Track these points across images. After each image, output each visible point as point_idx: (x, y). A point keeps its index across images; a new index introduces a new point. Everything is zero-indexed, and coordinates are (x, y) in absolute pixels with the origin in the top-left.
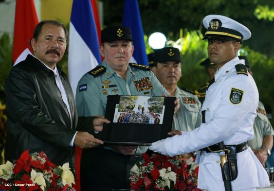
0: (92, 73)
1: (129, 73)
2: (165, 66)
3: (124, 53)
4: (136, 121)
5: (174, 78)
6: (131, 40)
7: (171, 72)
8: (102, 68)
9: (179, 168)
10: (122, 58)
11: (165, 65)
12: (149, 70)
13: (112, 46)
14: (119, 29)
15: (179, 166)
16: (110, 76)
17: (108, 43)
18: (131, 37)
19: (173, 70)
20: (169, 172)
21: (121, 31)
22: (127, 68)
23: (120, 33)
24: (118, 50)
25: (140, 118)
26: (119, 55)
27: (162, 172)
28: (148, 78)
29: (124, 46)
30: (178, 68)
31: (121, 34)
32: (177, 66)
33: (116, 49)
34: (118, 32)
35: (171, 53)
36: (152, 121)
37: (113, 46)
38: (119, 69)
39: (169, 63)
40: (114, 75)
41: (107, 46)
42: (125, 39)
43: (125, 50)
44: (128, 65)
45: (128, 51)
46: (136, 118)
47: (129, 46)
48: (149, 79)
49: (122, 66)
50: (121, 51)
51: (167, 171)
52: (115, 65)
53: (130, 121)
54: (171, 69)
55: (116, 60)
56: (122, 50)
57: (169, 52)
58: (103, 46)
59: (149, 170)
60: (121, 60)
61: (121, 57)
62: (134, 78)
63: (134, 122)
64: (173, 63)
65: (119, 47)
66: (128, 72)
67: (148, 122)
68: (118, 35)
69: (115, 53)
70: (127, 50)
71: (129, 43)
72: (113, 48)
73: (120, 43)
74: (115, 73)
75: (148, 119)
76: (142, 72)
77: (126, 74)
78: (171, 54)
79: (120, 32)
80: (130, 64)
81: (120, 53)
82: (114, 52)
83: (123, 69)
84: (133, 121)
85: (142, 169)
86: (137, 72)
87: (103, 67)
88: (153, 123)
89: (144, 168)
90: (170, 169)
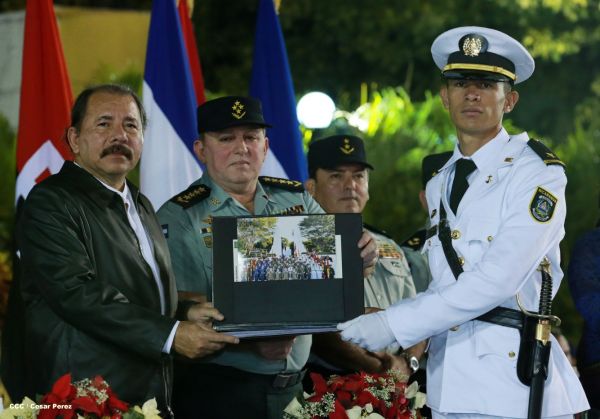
0: (180, 199)
1: (259, 196)
2: (336, 176)
3: (249, 153)
4: (281, 276)
5: (355, 202)
6: (262, 126)
7: (348, 189)
8: (202, 189)
9: (390, 404)
10: (246, 165)
11: (335, 173)
12: (301, 190)
13: (222, 140)
14: (237, 103)
15: (388, 401)
16: (218, 206)
17: (214, 134)
18: (261, 118)
19: (354, 184)
20: (368, 414)
21: (241, 107)
22: (254, 188)
23: (239, 111)
24: (237, 148)
25: (290, 269)
26: (237, 158)
27: (354, 415)
28: (302, 207)
29: (249, 138)
30: (362, 179)
31: (242, 112)
32: (360, 176)
33: (232, 145)
34: (234, 108)
35: (347, 147)
36: (317, 273)
37: (225, 139)
38: (239, 188)
39: (344, 168)
40: (228, 203)
41: (213, 140)
42: (250, 125)
43: (250, 147)
44: (257, 180)
45: (257, 150)
46: (281, 270)
47: (258, 139)
48: (303, 210)
49: (245, 182)
50: (241, 150)
51: (364, 411)
52: (230, 181)
53: (270, 278)
54: (349, 182)
55: (232, 168)
56: (245, 146)
57: (343, 145)
58: (203, 139)
59: (324, 411)
60: (243, 169)
61: (243, 162)
62: (272, 208)
63: (278, 278)
64: (353, 168)
65: (238, 140)
66: (257, 196)
67: (310, 275)
68: (235, 115)
69: (229, 154)
70: (255, 146)
71: (258, 132)
72: (224, 144)
73: (240, 134)
74: (231, 199)
75: (307, 270)
76: (288, 195)
77: (253, 199)
78: (347, 150)
79: (238, 108)
80: (261, 179)
81: (242, 155)
82: (227, 152)
83: (247, 189)
84: (275, 276)
85: (309, 408)
86: (277, 196)
87: (203, 186)
88: (320, 277)
89: (313, 405)
90: (369, 407)
